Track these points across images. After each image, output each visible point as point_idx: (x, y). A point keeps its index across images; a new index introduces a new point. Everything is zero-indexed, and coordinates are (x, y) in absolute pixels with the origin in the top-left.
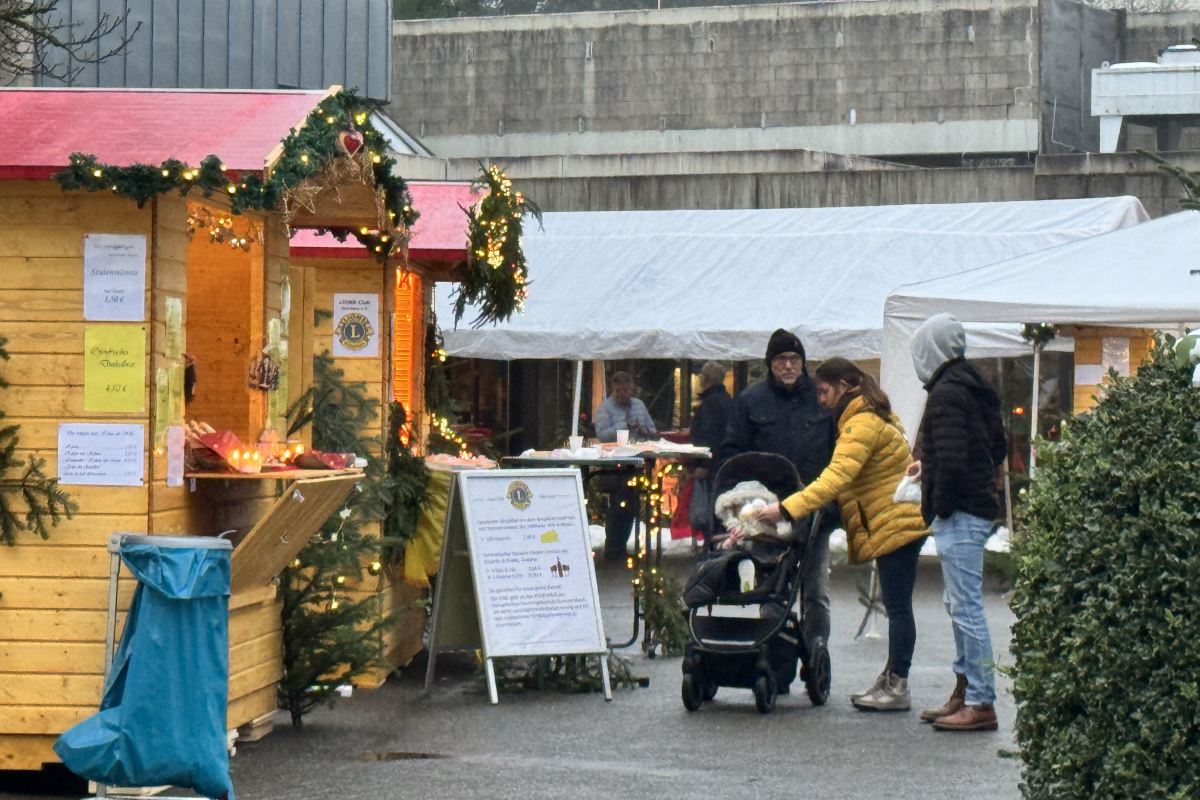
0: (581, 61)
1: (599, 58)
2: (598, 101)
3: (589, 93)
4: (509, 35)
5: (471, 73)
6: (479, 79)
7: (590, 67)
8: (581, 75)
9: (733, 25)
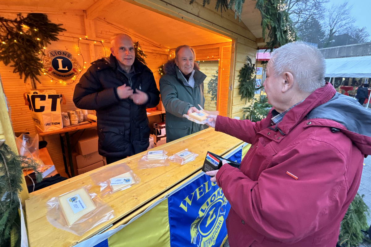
0: (337, 51)
1: (339, 50)
2: (338, 54)
3: (337, 54)
4: (330, 49)
5: (325, 53)
6: (326, 53)
7: (338, 51)
8: (337, 52)
9: (356, 46)
